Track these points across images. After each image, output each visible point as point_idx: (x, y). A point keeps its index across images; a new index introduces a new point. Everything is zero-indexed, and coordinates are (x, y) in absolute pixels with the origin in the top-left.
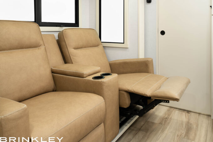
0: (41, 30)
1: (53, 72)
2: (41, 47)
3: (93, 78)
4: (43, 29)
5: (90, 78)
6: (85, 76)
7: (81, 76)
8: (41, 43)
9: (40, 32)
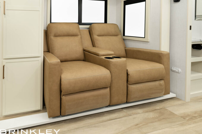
0: (80, 27)
1: (84, 50)
2: (78, 36)
3: (105, 58)
4: (81, 26)
5: (103, 57)
6: (100, 55)
7: (97, 55)
8: (79, 34)
9: (79, 28)
